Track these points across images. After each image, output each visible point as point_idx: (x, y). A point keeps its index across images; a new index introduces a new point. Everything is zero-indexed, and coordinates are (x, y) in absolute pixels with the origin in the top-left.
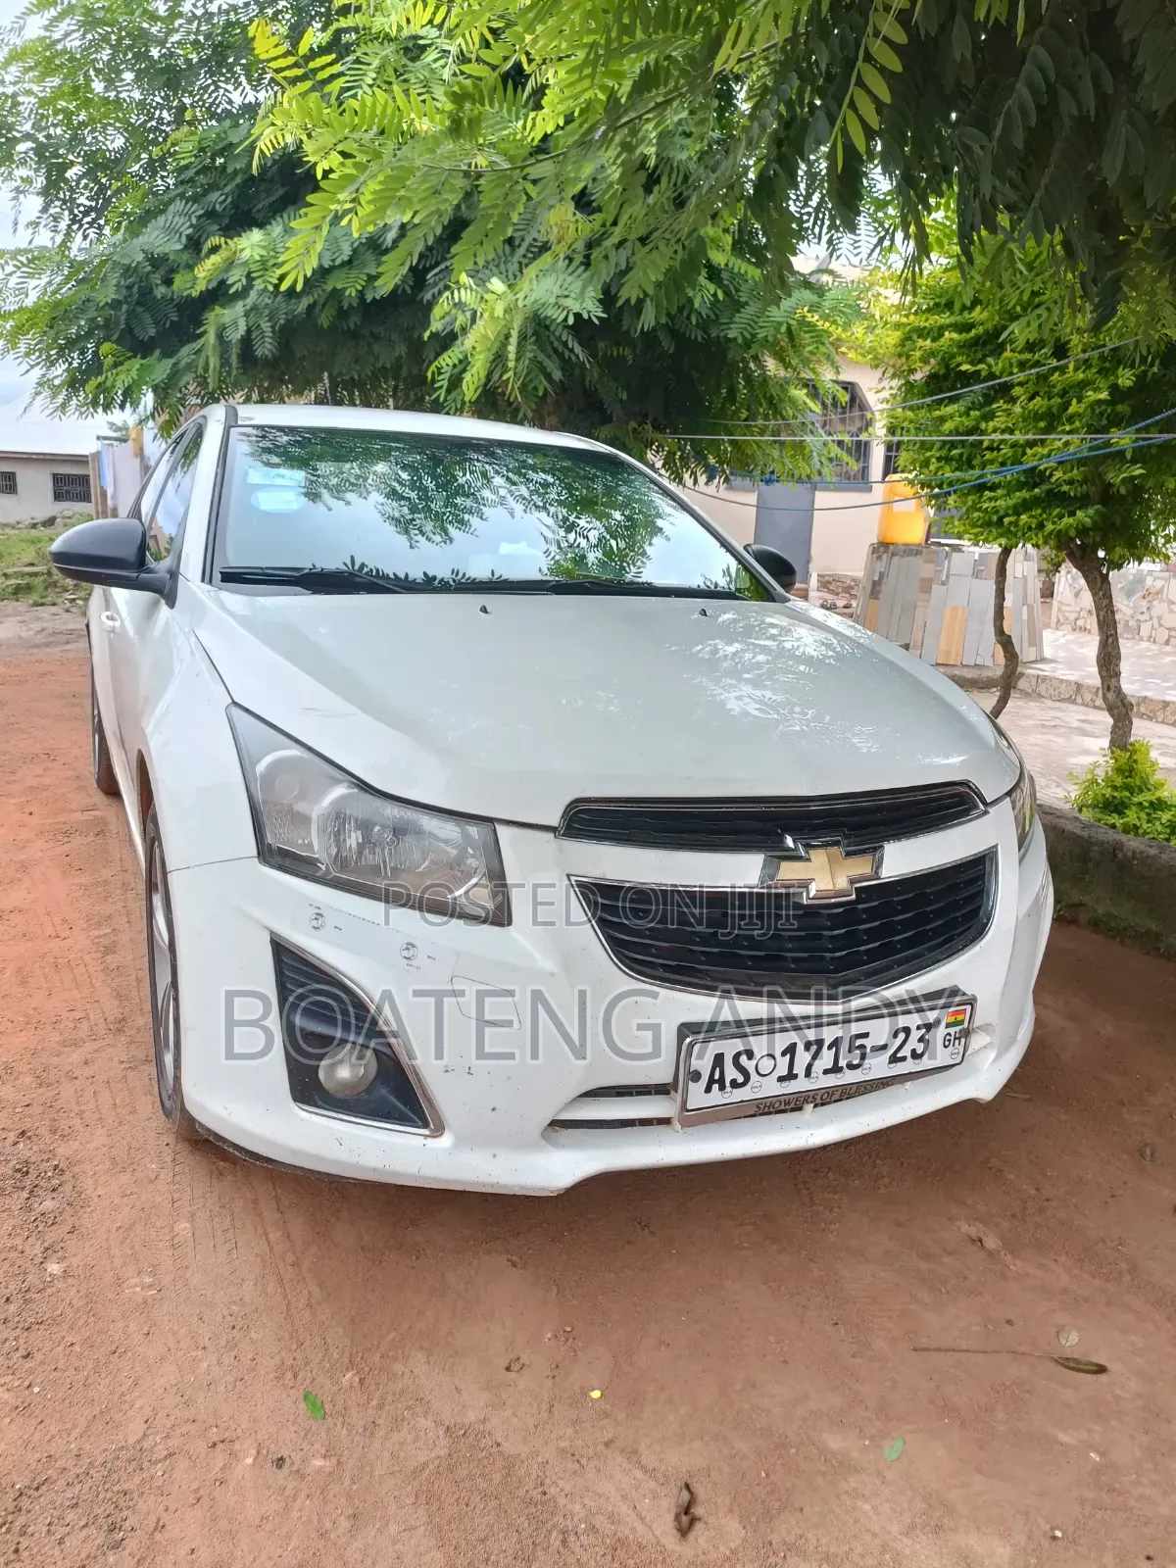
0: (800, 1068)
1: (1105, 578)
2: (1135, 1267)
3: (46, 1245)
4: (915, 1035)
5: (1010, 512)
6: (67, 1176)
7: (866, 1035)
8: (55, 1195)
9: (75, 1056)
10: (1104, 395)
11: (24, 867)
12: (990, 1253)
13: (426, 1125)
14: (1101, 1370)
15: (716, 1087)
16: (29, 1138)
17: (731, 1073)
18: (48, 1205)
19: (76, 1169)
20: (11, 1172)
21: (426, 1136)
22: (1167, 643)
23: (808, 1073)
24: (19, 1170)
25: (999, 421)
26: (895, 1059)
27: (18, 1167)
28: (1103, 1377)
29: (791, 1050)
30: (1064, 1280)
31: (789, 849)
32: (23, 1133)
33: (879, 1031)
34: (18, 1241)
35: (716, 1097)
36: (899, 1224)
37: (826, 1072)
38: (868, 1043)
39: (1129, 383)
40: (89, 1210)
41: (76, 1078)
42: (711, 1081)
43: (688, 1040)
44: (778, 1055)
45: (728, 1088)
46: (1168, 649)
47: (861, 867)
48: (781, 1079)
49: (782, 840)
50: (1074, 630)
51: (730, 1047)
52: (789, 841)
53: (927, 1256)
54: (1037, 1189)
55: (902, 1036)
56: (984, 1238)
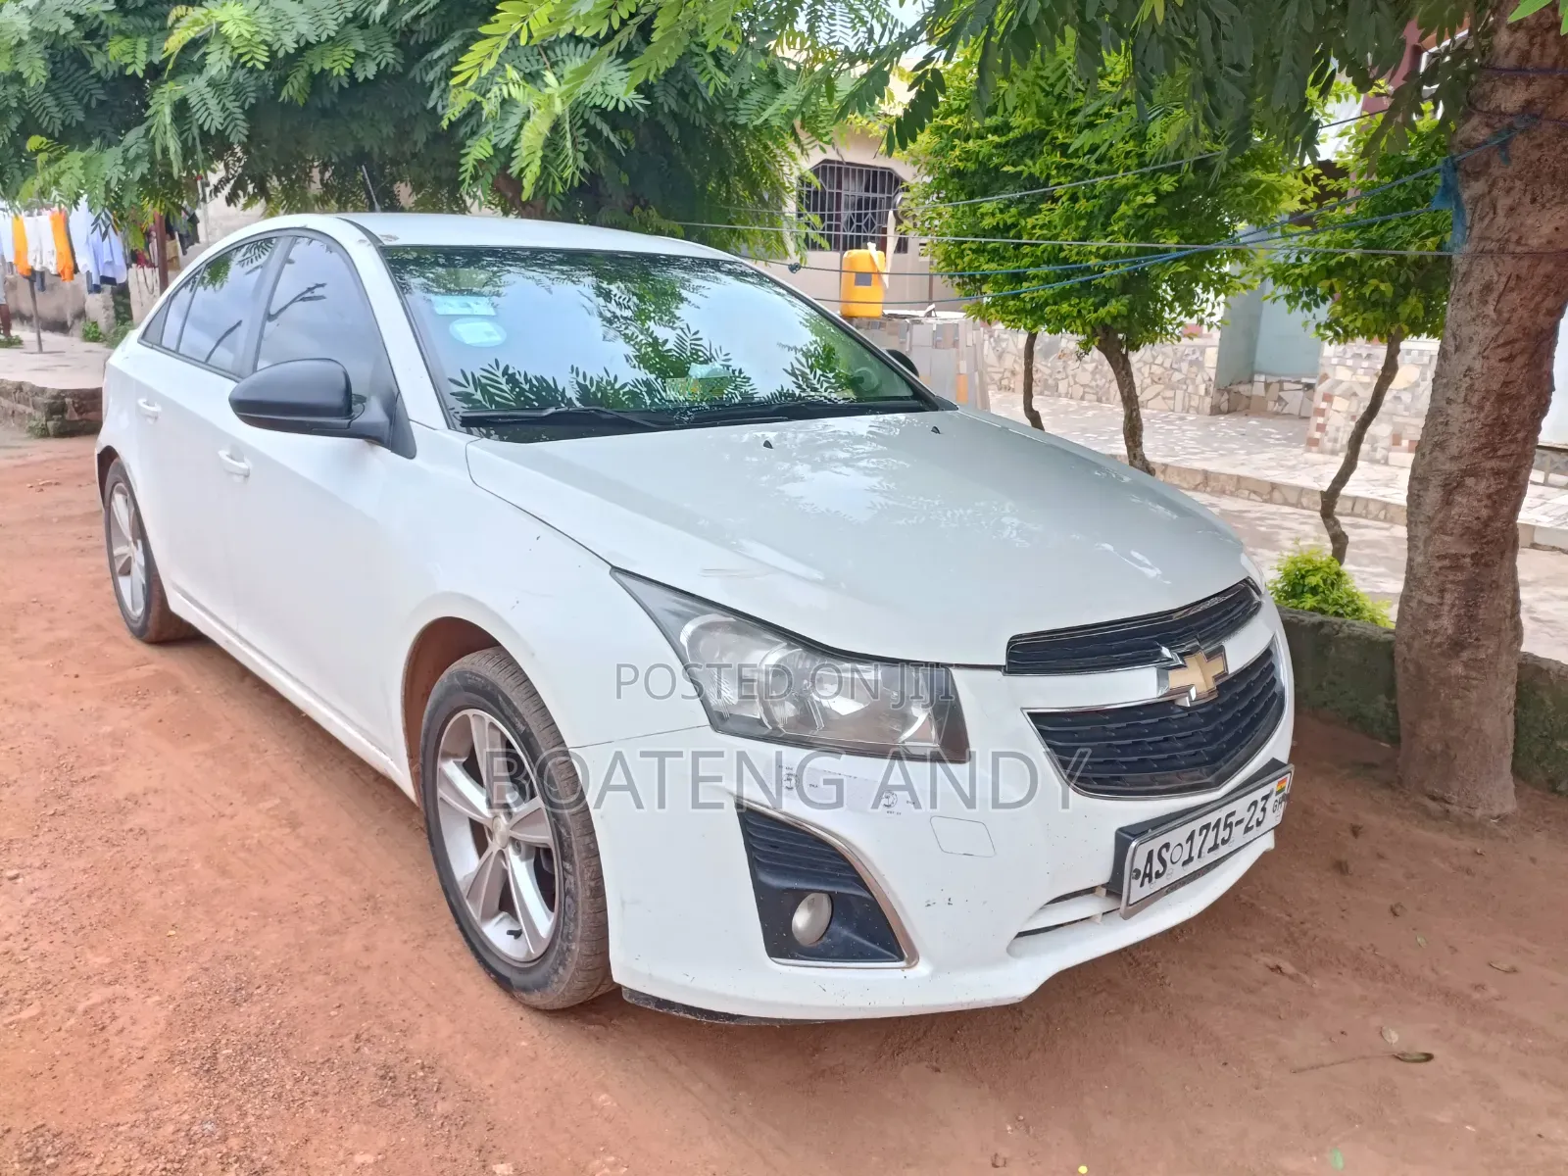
0: (1195, 854)
1: (1125, 358)
2: (1396, 966)
3: (475, 1146)
4: (1260, 805)
5: (1051, 301)
6: (440, 1073)
7: (1232, 814)
8: (442, 1095)
9: (352, 943)
10: (1151, 200)
11: (117, 739)
12: (1291, 977)
13: (901, 958)
14: (1429, 1057)
15: (1147, 879)
16: (368, 1040)
17: (1157, 866)
18: (442, 1107)
19: (444, 1062)
20: (376, 1080)
21: (903, 968)
22: (1082, 398)
23: (1199, 856)
24: (383, 1077)
25: (1041, 218)
26: (1248, 829)
27: (382, 1072)
28: (1431, 1063)
29: (1191, 838)
30: (1357, 990)
31: (1170, 660)
32: (357, 1037)
33: (1240, 806)
34: (440, 1150)
35: (1149, 889)
36: (1214, 968)
37: (1210, 850)
38: (1233, 819)
39: (1170, 189)
40: (492, 1101)
41: (369, 967)
42: (1145, 875)
43: (1134, 844)
44: (1184, 843)
45: (1154, 879)
46: (1085, 403)
47: (1216, 668)
48: (1185, 863)
49: (1159, 654)
50: (1000, 389)
51: (1155, 845)
52: (1165, 651)
53: (1251, 991)
54: (1290, 916)
55: (1253, 808)
56: (1281, 965)
